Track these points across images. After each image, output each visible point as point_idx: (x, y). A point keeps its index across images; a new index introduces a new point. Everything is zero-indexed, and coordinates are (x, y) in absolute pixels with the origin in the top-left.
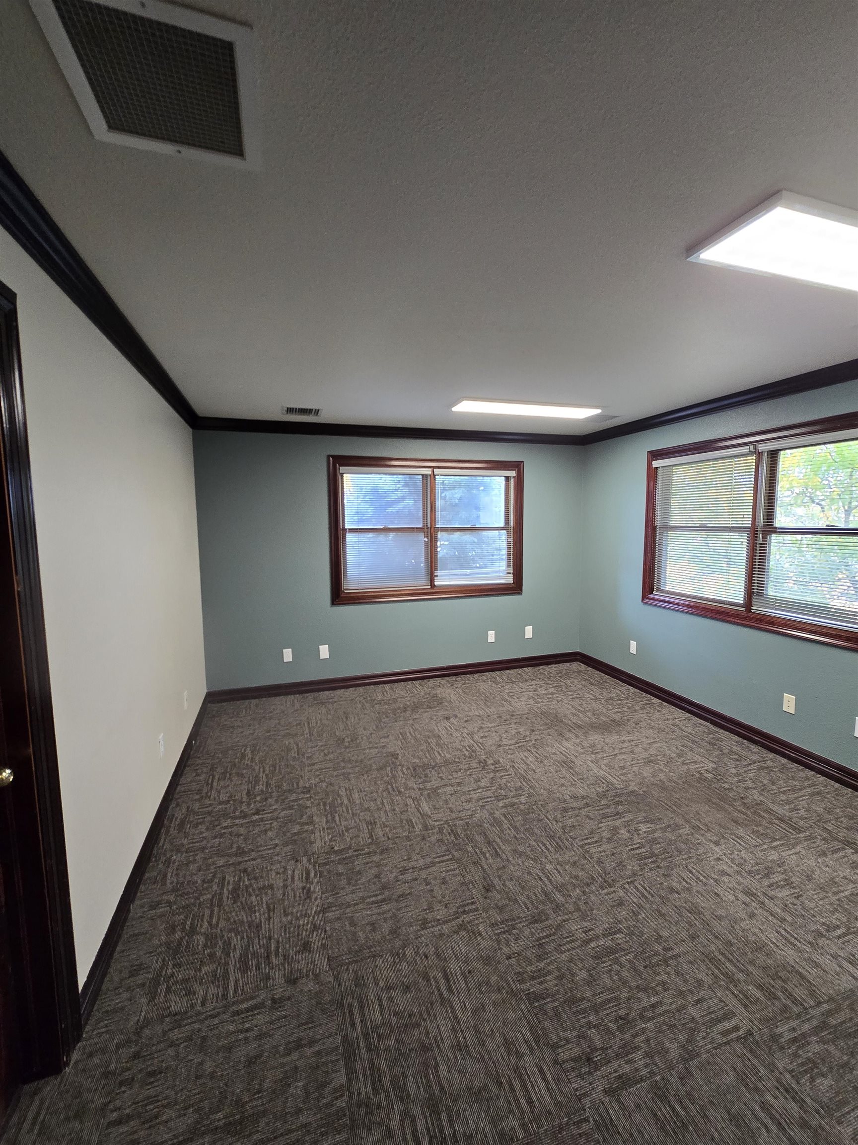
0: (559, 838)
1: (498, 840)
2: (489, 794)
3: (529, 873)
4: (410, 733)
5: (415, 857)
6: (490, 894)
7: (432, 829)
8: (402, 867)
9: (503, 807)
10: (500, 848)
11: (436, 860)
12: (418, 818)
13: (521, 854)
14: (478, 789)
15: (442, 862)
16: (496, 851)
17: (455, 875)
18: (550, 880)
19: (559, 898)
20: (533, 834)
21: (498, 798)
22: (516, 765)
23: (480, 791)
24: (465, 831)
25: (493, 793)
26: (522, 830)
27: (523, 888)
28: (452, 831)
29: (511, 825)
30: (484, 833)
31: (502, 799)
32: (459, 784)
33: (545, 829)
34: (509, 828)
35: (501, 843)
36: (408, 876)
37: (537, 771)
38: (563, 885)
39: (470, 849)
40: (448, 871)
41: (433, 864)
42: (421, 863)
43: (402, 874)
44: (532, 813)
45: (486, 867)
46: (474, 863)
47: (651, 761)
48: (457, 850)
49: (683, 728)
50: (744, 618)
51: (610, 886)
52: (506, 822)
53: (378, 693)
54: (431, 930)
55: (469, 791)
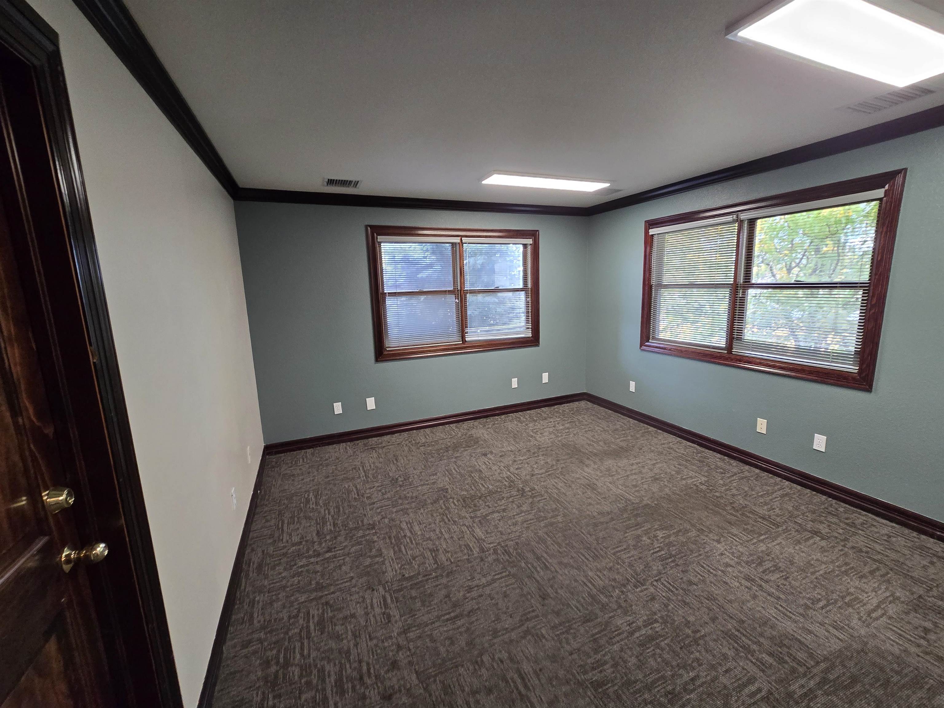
0: (595, 549)
1: (545, 555)
2: (530, 517)
3: (576, 581)
4: (455, 469)
5: (477, 576)
6: (546, 602)
7: (488, 551)
8: (467, 586)
9: (544, 527)
10: (548, 562)
11: (496, 577)
12: (475, 542)
13: (566, 565)
14: (521, 513)
15: (501, 578)
16: (545, 565)
17: (514, 589)
18: (593, 585)
19: (604, 600)
20: (573, 547)
21: (539, 519)
22: (549, 491)
23: (523, 514)
24: (516, 550)
25: (534, 515)
26: (564, 545)
27: (572, 594)
28: (505, 551)
29: (554, 541)
30: (533, 551)
31: (543, 520)
32: (504, 510)
33: (582, 542)
34: (552, 544)
35: (548, 558)
36: (474, 594)
37: (567, 494)
38: (604, 587)
39: (523, 565)
40: (507, 586)
41: (494, 581)
42: (484, 580)
43: (468, 593)
44: (569, 530)
45: (538, 578)
46: (528, 577)
47: (657, 479)
48: (512, 567)
49: (677, 450)
50: (726, 359)
51: (643, 585)
52: (549, 539)
53: (421, 436)
54: (502, 637)
55: (514, 516)
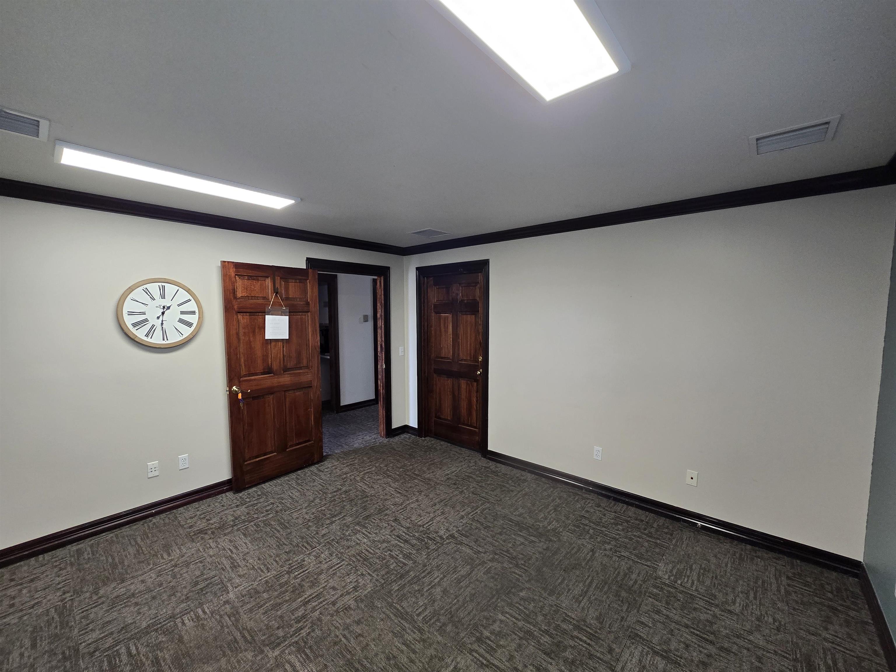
0: (359, 561)
1: (402, 545)
2: (427, 580)
3: (376, 533)
6: (394, 518)
9: (408, 572)
10: (397, 540)
11: (431, 522)
12: (462, 540)
13: (384, 541)
14: (439, 582)
15: (427, 523)
16: (400, 538)
18: (364, 534)
19: (358, 528)
20: (379, 558)
21: (417, 579)
23: (436, 581)
24: (426, 543)
25: (423, 583)
27: (378, 526)
28: (434, 540)
29: (396, 559)
30: (412, 546)
31: (412, 579)
32: (459, 581)
33: (371, 565)
34: (398, 556)
35: (399, 543)
38: (356, 534)
39: (416, 534)
44: (383, 576)
45: (402, 528)
46: (409, 528)
48: (423, 531)
51: (328, 542)
52: (401, 560)
55: (444, 576)
